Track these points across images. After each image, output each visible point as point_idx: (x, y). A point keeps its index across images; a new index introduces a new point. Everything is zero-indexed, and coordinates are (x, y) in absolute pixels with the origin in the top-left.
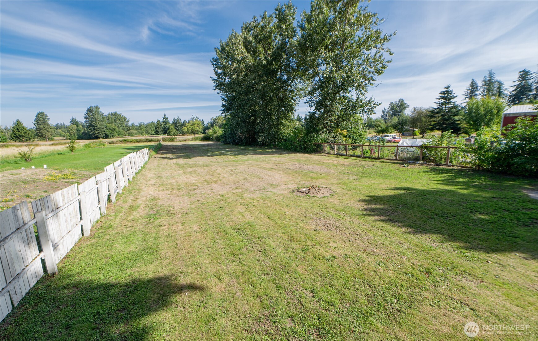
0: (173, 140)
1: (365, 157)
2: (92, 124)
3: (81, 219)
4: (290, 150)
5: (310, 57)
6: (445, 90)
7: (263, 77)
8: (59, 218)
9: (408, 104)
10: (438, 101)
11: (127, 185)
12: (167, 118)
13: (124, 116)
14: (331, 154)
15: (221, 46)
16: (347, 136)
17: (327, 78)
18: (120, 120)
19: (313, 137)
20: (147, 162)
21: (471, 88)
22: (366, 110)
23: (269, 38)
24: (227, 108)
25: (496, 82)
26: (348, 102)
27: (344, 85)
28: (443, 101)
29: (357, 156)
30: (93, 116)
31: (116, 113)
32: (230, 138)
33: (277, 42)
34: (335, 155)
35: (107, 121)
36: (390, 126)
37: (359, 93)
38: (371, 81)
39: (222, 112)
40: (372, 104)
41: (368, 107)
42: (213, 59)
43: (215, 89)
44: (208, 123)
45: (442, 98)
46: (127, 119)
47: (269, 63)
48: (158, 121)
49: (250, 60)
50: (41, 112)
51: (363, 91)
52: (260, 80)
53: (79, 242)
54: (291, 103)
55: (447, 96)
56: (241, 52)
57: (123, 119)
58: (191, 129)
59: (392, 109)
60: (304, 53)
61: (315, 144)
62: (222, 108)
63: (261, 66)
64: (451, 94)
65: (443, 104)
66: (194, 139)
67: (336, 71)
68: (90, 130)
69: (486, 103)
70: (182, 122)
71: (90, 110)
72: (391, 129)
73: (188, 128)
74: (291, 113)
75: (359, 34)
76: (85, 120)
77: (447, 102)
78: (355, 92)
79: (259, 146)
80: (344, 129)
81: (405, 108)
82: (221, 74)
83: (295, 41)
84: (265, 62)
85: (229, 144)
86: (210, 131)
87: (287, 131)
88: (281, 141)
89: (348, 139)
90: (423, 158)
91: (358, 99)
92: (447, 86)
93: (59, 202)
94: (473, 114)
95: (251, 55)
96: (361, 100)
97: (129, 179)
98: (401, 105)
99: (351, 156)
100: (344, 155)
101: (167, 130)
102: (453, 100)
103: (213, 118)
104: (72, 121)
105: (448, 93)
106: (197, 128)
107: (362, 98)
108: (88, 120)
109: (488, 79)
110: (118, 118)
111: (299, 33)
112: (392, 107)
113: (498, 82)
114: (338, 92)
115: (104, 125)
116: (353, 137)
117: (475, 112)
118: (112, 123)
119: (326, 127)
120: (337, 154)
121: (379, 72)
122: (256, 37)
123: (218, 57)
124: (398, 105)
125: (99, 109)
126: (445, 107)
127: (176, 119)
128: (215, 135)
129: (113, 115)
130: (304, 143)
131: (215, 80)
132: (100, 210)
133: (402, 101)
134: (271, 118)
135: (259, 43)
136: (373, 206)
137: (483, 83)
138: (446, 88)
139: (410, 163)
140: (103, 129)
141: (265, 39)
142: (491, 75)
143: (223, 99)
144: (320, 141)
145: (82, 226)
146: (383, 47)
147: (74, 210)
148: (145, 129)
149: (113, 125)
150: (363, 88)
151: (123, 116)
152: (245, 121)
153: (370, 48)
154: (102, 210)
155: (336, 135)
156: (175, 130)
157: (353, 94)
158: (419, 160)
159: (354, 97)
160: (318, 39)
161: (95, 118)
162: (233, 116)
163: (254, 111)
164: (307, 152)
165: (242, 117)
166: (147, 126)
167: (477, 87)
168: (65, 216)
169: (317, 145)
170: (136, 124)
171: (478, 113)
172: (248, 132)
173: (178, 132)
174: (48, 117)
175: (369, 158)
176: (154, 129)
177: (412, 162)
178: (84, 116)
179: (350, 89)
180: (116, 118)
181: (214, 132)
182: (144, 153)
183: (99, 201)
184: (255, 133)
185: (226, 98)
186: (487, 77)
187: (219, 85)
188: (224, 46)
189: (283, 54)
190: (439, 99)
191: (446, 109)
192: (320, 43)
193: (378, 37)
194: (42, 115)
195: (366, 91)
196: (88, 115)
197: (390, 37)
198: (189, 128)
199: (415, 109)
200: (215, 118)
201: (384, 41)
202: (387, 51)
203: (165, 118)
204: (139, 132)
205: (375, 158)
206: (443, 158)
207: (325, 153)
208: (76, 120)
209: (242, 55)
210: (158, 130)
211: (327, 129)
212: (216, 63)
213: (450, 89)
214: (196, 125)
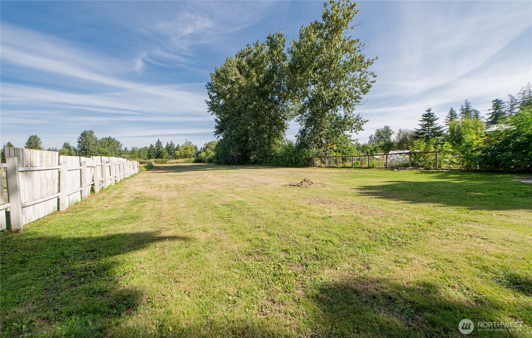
0: (165, 163)
1: (356, 168)
2: (85, 148)
3: (59, 192)
4: (282, 166)
5: (299, 77)
6: (427, 113)
7: (255, 97)
8: (33, 177)
9: (393, 130)
10: (421, 123)
11: (113, 184)
12: (161, 143)
13: (118, 141)
14: (322, 167)
15: (216, 72)
16: (336, 150)
17: (316, 96)
18: (113, 145)
19: (304, 152)
20: (137, 174)
21: (450, 116)
22: (354, 127)
23: (261, 63)
24: (220, 129)
25: (472, 111)
26: (337, 119)
27: (333, 103)
28: (426, 123)
29: (348, 167)
30: (86, 140)
31: (110, 137)
32: (223, 158)
33: (268, 66)
34: (326, 167)
35: (100, 145)
36: (378, 147)
37: (347, 111)
38: (358, 100)
39: (215, 133)
40: (360, 121)
41: (356, 124)
42: (208, 83)
43: (209, 111)
44: (201, 148)
45: (425, 120)
46: (121, 144)
47: (261, 86)
48: (152, 146)
49: (243, 81)
50: (34, 135)
51: (350, 110)
52: (252, 100)
53: (53, 214)
54: (283, 122)
55: (429, 118)
56: (234, 74)
57: (117, 144)
58: (184, 153)
59: (378, 136)
60: (294, 74)
61: (306, 159)
62: (216, 130)
63: (254, 88)
64: (432, 116)
65: (426, 125)
66: (187, 161)
67: (324, 90)
68: (81, 153)
69: (466, 124)
70: (176, 147)
71: (84, 135)
72: (379, 150)
73: (180, 152)
74: (283, 131)
75: (345, 58)
76: (78, 144)
77: (430, 124)
78: (343, 110)
79: (251, 164)
80: (334, 144)
81: (391, 134)
82: (215, 97)
83: (286, 64)
84: (257, 84)
85: (221, 164)
86: (203, 154)
87: (278, 148)
88: (273, 158)
89: (338, 154)
90: (412, 165)
91: (346, 116)
92: (428, 109)
93: (36, 161)
94: (456, 135)
95: (244, 77)
96: (349, 118)
97: (116, 180)
98: (387, 132)
99: (342, 167)
100: (335, 167)
101: (159, 155)
102: (435, 122)
103: (206, 143)
104: (64, 146)
105: (430, 115)
106: (190, 152)
107: (349, 115)
108: (80, 144)
109: (465, 107)
110: (111, 143)
111: (289, 57)
112: (378, 134)
113: (475, 111)
114: (327, 110)
115: (96, 149)
116: (343, 152)
117: (456, 133)
118: (105, 147)
119: (317, 142)
120: (328, 167)
121: (364, 91)
122: (249, 62)
123: (212, 82)
124: (384, 132)
125: (93, 133)
126: (428, 129)
127: (169, 143)
128: (208, 158)
129: (107, 140)
130: (295, 158)
131: (209, 103)
132: (81, 194)
133: (387, 128)
134: (263, 136)
135: (252, 67)
136: (367, 191)
137: (461, 111)
138: (427, 111)
139: (400, 169)
140: (95, 153)
141: (258, 63)
142: (467, 104)
143: (216, 120)
144: (311, 155)
145: (58, 200)
146: (367, 71)
147: (52, 178)
148: (137, 153)
149: (106, 149)
150: (350, 106)
151: (116, 140)
152: (237, 140)
153: (355, 69)
154: (83, 194)
155: (326, 150)
156: (167, 154)
157: (341, 112)
158: (408, 167)
159: (343, 115)
160: (307, 62)
161: (88, 142)
162: (226, 136)
163: (247, 130)
164: (299, 167)
165: (235, 136)
166: (140, 151)
167: (455, 115)
168: (41, 179)
169: (308, 160)
170: (130, 149)
171: (460, 133)
172: (240, 150)
173: (171, 156)
174: (40, 141)
175: (360, 168)
176: (147, 153)
177: (402, 168)
178: (78, 140)
179: (338, 107)
180: (109, 143)
181: (207, 154)
182: (135, 164)
183: (81, 184)
184: (247, 152)
185: (219, 120)
186: (464, 106)
187: (213, 107)
188: (219, 72)
189: (275, 75)
190: (422, 121)
191: (429, 131)
192: (309, 65)
193: (361, 61)
194: (35, 138)
195: (353, 109)
196: (82, 140)
197: (372, 61)
198: (182, 152)
199: (400, 131)
200: (208, 144)
201: (367, 66)
202: (371, 74)
203: (159, 143)
204: (132, 157)
205: (365, 168)
206: (431, 163)
207: (316, 167)
208: (68, 144)
209: (236, 77)
210: (150, 154)
211: (318, 145)
212: (211, 87)
213: (431, 112)
214: (189, 149)
